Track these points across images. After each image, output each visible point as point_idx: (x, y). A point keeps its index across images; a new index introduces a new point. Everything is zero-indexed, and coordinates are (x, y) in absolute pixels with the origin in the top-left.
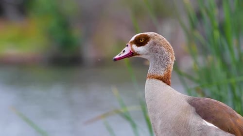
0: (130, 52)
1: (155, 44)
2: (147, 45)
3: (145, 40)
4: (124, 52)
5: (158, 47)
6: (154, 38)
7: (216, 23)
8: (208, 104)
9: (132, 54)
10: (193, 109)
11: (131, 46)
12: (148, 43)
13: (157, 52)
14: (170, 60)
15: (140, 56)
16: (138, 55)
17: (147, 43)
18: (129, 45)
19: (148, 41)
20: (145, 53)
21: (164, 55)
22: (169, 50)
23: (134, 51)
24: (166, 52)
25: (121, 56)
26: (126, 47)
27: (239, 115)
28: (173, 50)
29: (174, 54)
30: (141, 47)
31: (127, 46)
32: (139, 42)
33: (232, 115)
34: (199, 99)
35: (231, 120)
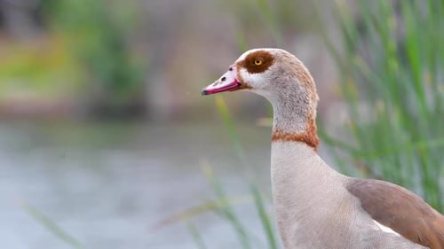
0: (236, 81)
1: (282, 71)
2: (267, 72)
3: (263, 63)
4: (224, 79)
5: (287, 77)
6: (281, 61)
7: (392, 45)
8: (382, 191)
9: (238, 85)
10: (356, 201)
11: (238, 71)
12: (270, 68)
13: (285, 87)
14: (310, 102)
15: (252, 91)
16: (250, 88)
17: (267, 69)
18: (235, 68)
19: (270, 65)
20: (263, 86)
21: (298, 92)
22: (307, 84)
23: (242, 81)
24: (301, 88)
25: (218, 86)
26: (229, 72)
27: (435, 212)
28: (313, 82)
29: (315, 90)
30: (257, 74)
31: (231, 69)
32: (254, 65)
33: (424, 213)
34: (365, 183)
35: (423, 221)
